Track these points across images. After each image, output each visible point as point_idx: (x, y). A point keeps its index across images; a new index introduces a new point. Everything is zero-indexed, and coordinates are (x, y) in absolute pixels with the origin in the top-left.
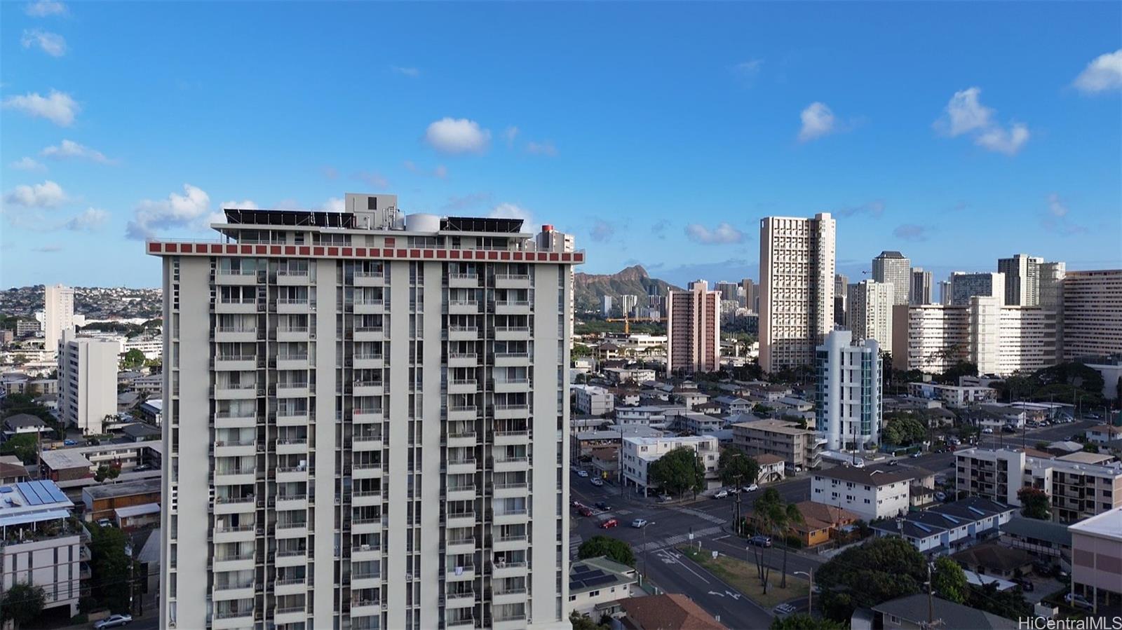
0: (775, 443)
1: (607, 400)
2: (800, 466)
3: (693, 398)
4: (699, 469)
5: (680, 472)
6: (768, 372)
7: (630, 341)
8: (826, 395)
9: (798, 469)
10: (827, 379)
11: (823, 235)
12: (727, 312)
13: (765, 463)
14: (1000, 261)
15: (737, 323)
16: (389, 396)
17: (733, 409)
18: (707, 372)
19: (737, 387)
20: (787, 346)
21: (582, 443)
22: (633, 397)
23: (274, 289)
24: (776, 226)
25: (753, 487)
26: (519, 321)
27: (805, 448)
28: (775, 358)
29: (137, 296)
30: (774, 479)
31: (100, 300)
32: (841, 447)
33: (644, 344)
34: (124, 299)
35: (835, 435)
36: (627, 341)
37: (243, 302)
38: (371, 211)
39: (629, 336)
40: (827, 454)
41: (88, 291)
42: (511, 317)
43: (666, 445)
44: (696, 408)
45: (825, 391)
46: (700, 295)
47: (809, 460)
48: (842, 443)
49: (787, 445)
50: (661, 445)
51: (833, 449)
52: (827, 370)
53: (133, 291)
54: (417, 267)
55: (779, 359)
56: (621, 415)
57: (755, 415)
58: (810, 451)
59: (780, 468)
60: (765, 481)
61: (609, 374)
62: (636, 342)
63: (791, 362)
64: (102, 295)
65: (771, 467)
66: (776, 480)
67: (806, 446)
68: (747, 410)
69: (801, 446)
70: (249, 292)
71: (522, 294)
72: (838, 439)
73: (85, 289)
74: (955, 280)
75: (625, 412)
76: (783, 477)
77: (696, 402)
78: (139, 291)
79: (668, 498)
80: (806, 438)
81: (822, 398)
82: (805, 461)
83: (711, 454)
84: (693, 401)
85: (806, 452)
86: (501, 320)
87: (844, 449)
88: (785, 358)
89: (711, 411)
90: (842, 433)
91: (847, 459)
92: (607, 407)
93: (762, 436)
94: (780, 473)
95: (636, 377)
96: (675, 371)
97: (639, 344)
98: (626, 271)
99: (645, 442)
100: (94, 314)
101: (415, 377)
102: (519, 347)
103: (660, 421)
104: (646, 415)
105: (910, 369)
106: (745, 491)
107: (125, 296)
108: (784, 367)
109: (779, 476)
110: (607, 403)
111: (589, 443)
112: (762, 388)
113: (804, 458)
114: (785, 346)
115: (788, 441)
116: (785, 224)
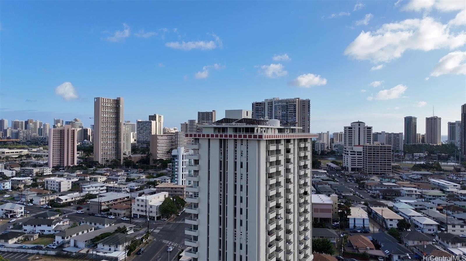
0: (176, 191)
1: (69, 183)
8: (177, 171)
10: (177, 165)
11: (121, 106)
14: (149, 116)
19: (104, 171)
24: (102, 101)
28: (102, 158)
46: (68, 130)
55: (104, 158)
74: (138, 123)
75: (88, 188)
79: (165, 219)
84: (101, 179)
88: (106, 157)
89: (112, 183)
95: (41, 171)
97: (6, 154)
103: (104, 190)
105: (158, 159)
108: (107, 161)
115: (181, 190)
116: (106, 100)
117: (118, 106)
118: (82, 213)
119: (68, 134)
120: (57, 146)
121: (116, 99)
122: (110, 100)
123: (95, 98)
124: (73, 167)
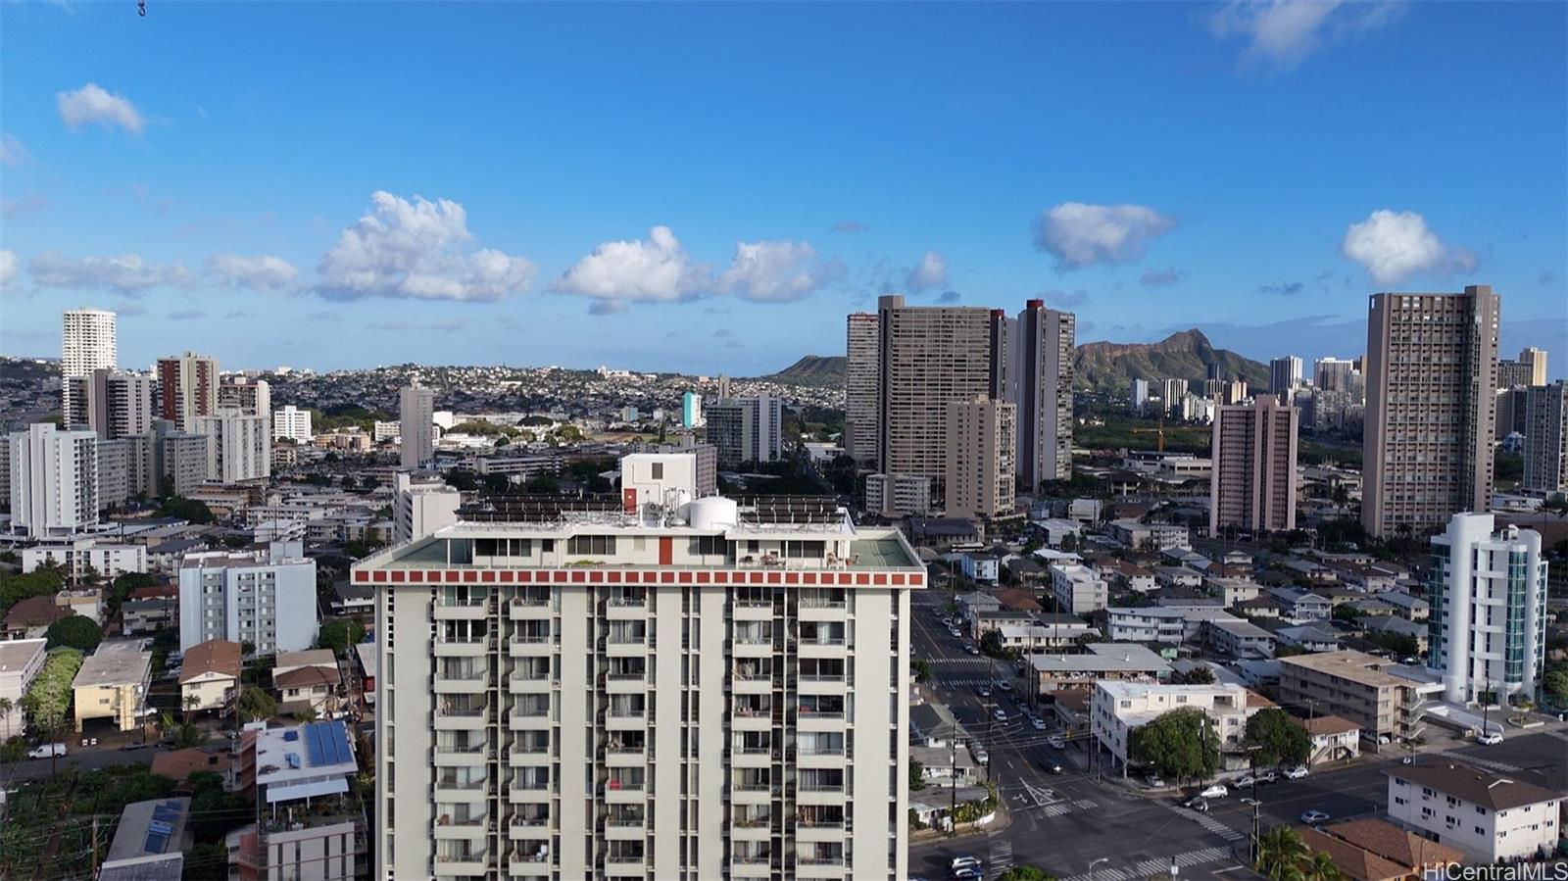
0: (1347, 695)
1: (1098, 591)
2: (1388, 735)
3: (1236, 590)
4: (1208, 744)
5: (1174, 749)
6: (1376, 534)
7: (1163, 466)
8: (1446, 614)
9: (1385, 740)
10: (1447, 588)
12: (1332, 409)
13: (1324, 732)
15: (1346, 428)
16: (654, 765)
17: (1299, 609)
18: (1274, 530)
19: (1315, 566)
20: (1410, 494)
21: (1041, 675)
22: (1144, 577)
23: (508, 622)
24: (1395, 306)
25: (1300, 772)
26: (832, 668)
27: (1397, 709)
28: (1388, 513)
29: (516, 379)
30: (1339, 756)
31: (474, 385)
32: (1470, 698)
33: (1184, 472)
34: (502, 383)
35: (1459, 678)
36: (1159, 464)
37: (473, 641)
38: (655, 481)
39: (1162, 457)
40: (1441, 711)
41: (462, 372)
42: (823, 661)
43: (1161, 699)
44: (1237, 609)
45: (1445, 607)
46: (1265, 413)
47: (1405, 727)
48: (1471, 692)
49: (1367, 703)
50: (1153, 698)
51: (1455, 701)
52: (1448, 575)
53: (513, 371)
54: (690, 595)
55: (1395, 513)
56: (1114, 620)
57: (1334, 624)
58: (1405, 713)
59: (1351, 739)
60: (1324, 759)
61: (1117, 531)
62: (1172, 468)
63: (1417, 519)
64: (478, 377)
65: (1336, 738)
66: (1344, 758)
67: (1399, 704)
68: (1324, 612)
69: (1391, 705)
70: (479, 627)
71: (837, 630)
72: (1464, 684)
73: (459, 369)
75: (1120, 616)
76: (1356, 754)
77: (1241, 596)
78: (520, 370)
79: (1158, 784)
80: (1399, 692)
81: (1439, 619)
82: (1398, 728)
83: (1233, 716)
84: (1236, 594)
85: (1399, 713)
86: (809, 668)
87: (1475, 701)
88: (1406, 513)
89: (1264, 612)
90: (1471, 674)
91: (1474, 725)
92: (1098, 600)
93: (1327, 682)
94: (1350, 748)
95: (1158, 538)
96: (1223, 528)
97: (1177, 472)
98: (1174, 338)
99: (1128, 693)
100: (466, 404)
101: (689, 743)
102: (832, 706)
103: (1175, 632)
104: (1153, 622)
106: (1287, 778)
107: (504, 378)
108: (1404, 528)
109: (1349, 752)
110: (1097, 595)
111: (1052, 675)
112: (1357, 569)
113: (1396, 723)
114: (1407, 494)
115: (1369, 696)
116: (1411, 302)
117: (1466, 320)
118: (1003, 691)
119: (1265, 425)
120: (1233, 463)
121: (1463, 292)
122: (1432, 298)
123: (1371, 297)
124: (1280, 535)
